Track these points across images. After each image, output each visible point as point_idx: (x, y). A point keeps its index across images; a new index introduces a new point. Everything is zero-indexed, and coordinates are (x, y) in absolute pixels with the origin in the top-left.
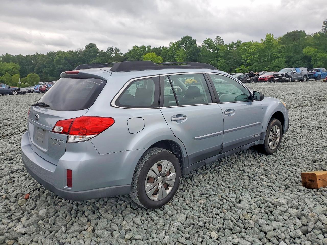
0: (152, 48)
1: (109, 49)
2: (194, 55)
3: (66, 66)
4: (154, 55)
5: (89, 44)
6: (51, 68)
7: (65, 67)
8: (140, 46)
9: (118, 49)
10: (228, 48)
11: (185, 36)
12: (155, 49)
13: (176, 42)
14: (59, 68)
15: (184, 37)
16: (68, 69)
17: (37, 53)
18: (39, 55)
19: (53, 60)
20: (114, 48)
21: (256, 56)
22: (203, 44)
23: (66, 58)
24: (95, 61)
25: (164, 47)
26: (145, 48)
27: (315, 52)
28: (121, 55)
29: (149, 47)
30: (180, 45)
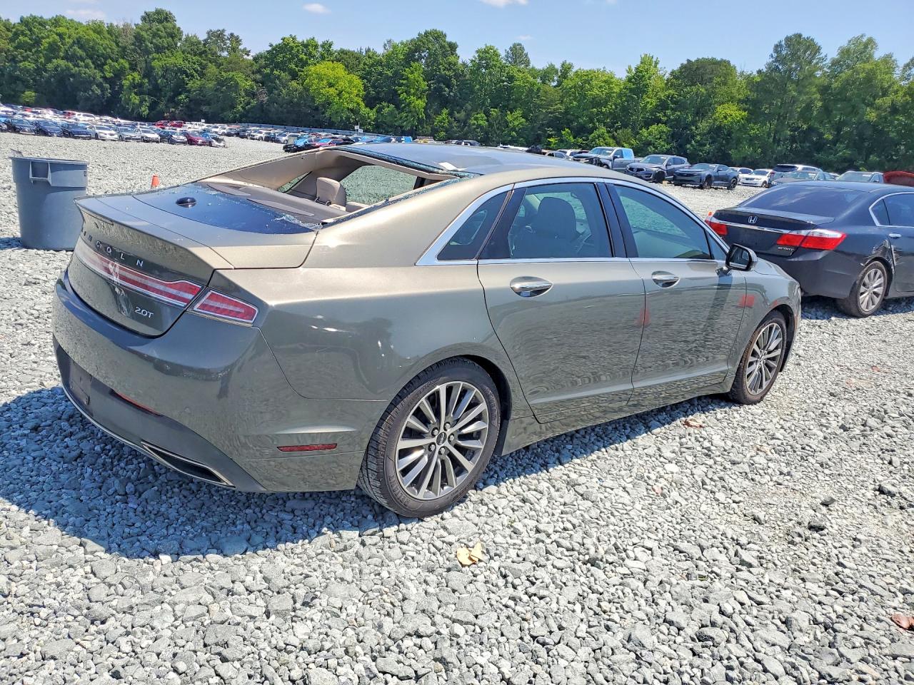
0: (335, 48)
1: (213, 35)
3: (82, 64)
4: (340, 70)
5: (154, 10)
7: (75, 69)
8: (302, 38)
9: (237, 37)
10: (539, 80)
11: (429, 30)
12: (343, 52)
13: (403, 43)
14: (56, 69)
15: (426, 32)
19: (38, 42)
20: (227, 33)
21: (604, 110)
22: (474, 57)
23: (78, 42)
24: (170, 61)
25: (369, 49)
26: (316, 46)
27: (743, 119)
28: (245, 57)
29: (327, 46)
30: (412, 52)
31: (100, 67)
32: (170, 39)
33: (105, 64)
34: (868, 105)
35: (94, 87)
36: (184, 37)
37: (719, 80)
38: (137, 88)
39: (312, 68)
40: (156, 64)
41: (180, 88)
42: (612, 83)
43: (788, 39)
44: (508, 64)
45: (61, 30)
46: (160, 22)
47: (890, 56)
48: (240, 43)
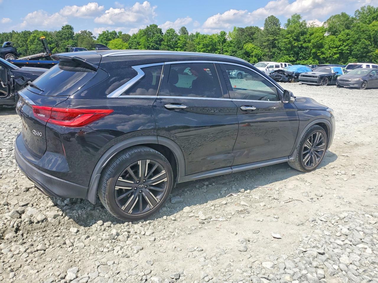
0: (122, 34)
1: (83, 32)
2: (157, 44)
3: (39, 46)
4: (120, 41)
6: (24, 48)
7: (37, 48)
8: (111, 31)
9: (91, 32)
11: (152, 24)
12: (125, 35)
13: (143, 30)
15: (151, 26)
16: (40, 49)
17: (13, 31)
18: (16, 33)
19: (26, 41)
20: (87, 31)
24: (67, 43)
26: (116, 34)
27: (253, 48)
28: (94, 39)
29: (120, 33)
30: (145, 33)
32: (68, 35)
34: (295, 40)
36: (75, 33)
37: (246, 34)
39: (111, 42)
42: (211, 38)
43: (269, 17)
44: (179, 34)
45: (35, 35)
46: (68, 29)
48: (92, 34)
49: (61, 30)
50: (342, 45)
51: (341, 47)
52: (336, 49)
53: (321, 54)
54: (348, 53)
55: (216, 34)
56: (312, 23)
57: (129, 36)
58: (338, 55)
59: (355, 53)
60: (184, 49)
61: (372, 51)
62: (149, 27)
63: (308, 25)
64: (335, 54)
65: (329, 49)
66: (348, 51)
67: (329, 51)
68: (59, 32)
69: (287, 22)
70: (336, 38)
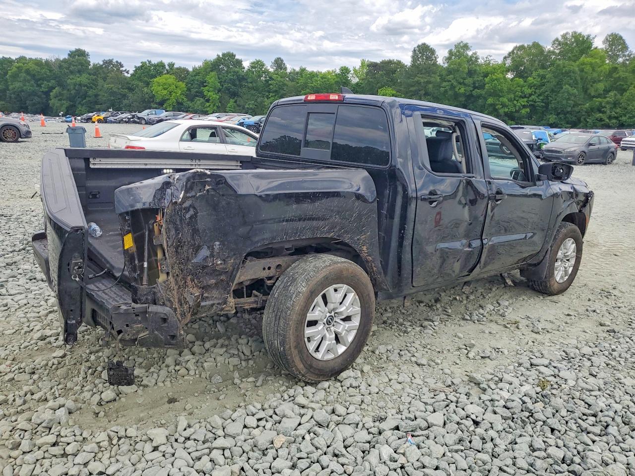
0: (175, 66)
1: (106, 63)
2: (235, 85)
3: (27, 84)
4: (171, 79)
5: (74, 50)
6: (2, 86)
7: (25, 87)
8: (155, 61)
9: (120, 63)
12: (177, 69)
13: (210, 61)
15: (224, 55)
16: (29, 90)
19: (6, 73)
20: (114, 61)
22: (249, 66)
23: (28, 72)
24: (79, 79)
26: (164, 66)
27: (393, 95)
28: (126, 74)
29: (171, 65)
30: (214, 66)
31: (39, 86)
32: (80, 67)
33: (43, 84)
34: (460, 84)
35: (36, 98)
36: (91, 64)
37: (382, 72)
38: (59, 96)
39: (155, 80)
40: (69, 81)
41: (85, 96)
42: (325, 78)
43: (418, 46)
44: (271, 70)
45: (21, 64)
46: (79, 55)
47: (475, 53)
48: (122, 66)
49: (66, 57)
50: (533, 93)
51: (533, 97)
52: (526, 99)
53: (501, 106)
54: (543, 107)
55: (333, 71)
56: (487, 58)
57: (188, 71)
58: (528, 110)
59: (553, 106)
60: (280, 94)
61: (580, 105)
62: (221, 56)
63: (481, 61)
64: (524, 107)
65: (515, 100)
66: (543, 102)
67: (515, 102)
68: (65, 61)
69: (447, 55)
70: (525, 82)
